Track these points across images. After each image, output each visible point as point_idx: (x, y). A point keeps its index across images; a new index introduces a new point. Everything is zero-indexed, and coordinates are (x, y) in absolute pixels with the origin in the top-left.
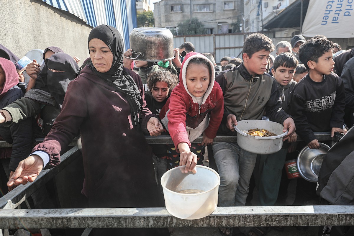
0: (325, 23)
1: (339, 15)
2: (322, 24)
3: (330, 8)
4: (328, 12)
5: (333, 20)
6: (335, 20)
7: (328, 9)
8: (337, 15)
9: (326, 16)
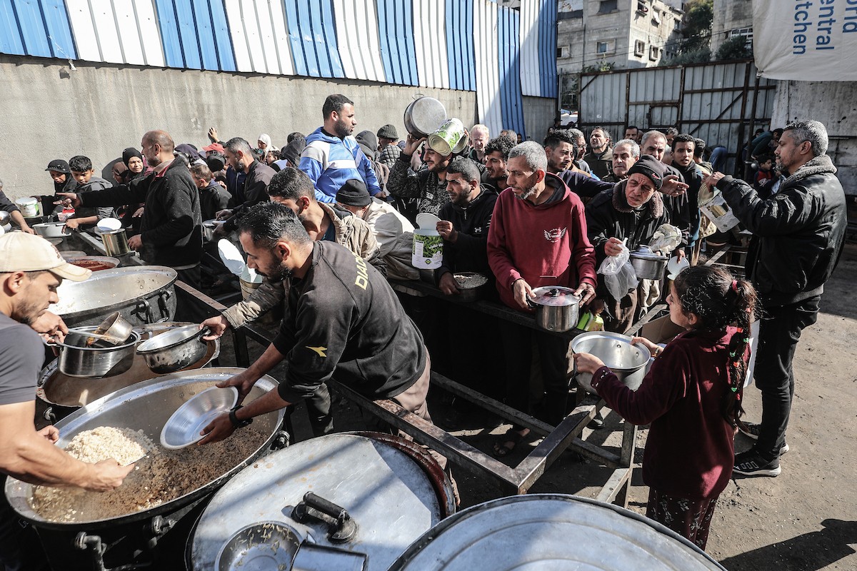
0: (801, 50)
1: (829, 33)
2: (794, 53)
3: (804, 19)
4: (802, 28)
5: (818, 43)
6: (823, 43)
7: (801, 21)
8: (825, 33)
9: (800, 36)
